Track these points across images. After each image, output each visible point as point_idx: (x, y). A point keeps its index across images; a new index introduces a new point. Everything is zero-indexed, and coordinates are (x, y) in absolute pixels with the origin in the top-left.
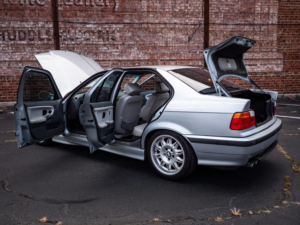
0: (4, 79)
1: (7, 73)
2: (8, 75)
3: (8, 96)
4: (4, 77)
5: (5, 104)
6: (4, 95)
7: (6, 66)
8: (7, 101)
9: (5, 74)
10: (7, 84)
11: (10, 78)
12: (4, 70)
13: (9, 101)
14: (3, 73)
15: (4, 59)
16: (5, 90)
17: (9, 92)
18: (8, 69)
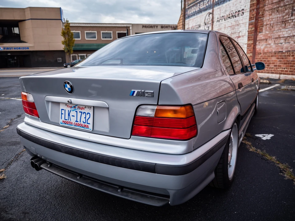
0: (290, 54)
1: (293, 47)
2: (294, 50)
3: (290, 70)
4: (289, 51)
5: (286, 77)
6: (287, 68)
7: (293, 40)
8: (288, 74)
9: (291, 49)
10: (290, 58)
11: (294, 52)
12: (291, 45)
13: (289, 74)
14: (290, 47)
15: (293, 34)
16: (289, 63)
17: (291, 66)
18: (294, 44)
